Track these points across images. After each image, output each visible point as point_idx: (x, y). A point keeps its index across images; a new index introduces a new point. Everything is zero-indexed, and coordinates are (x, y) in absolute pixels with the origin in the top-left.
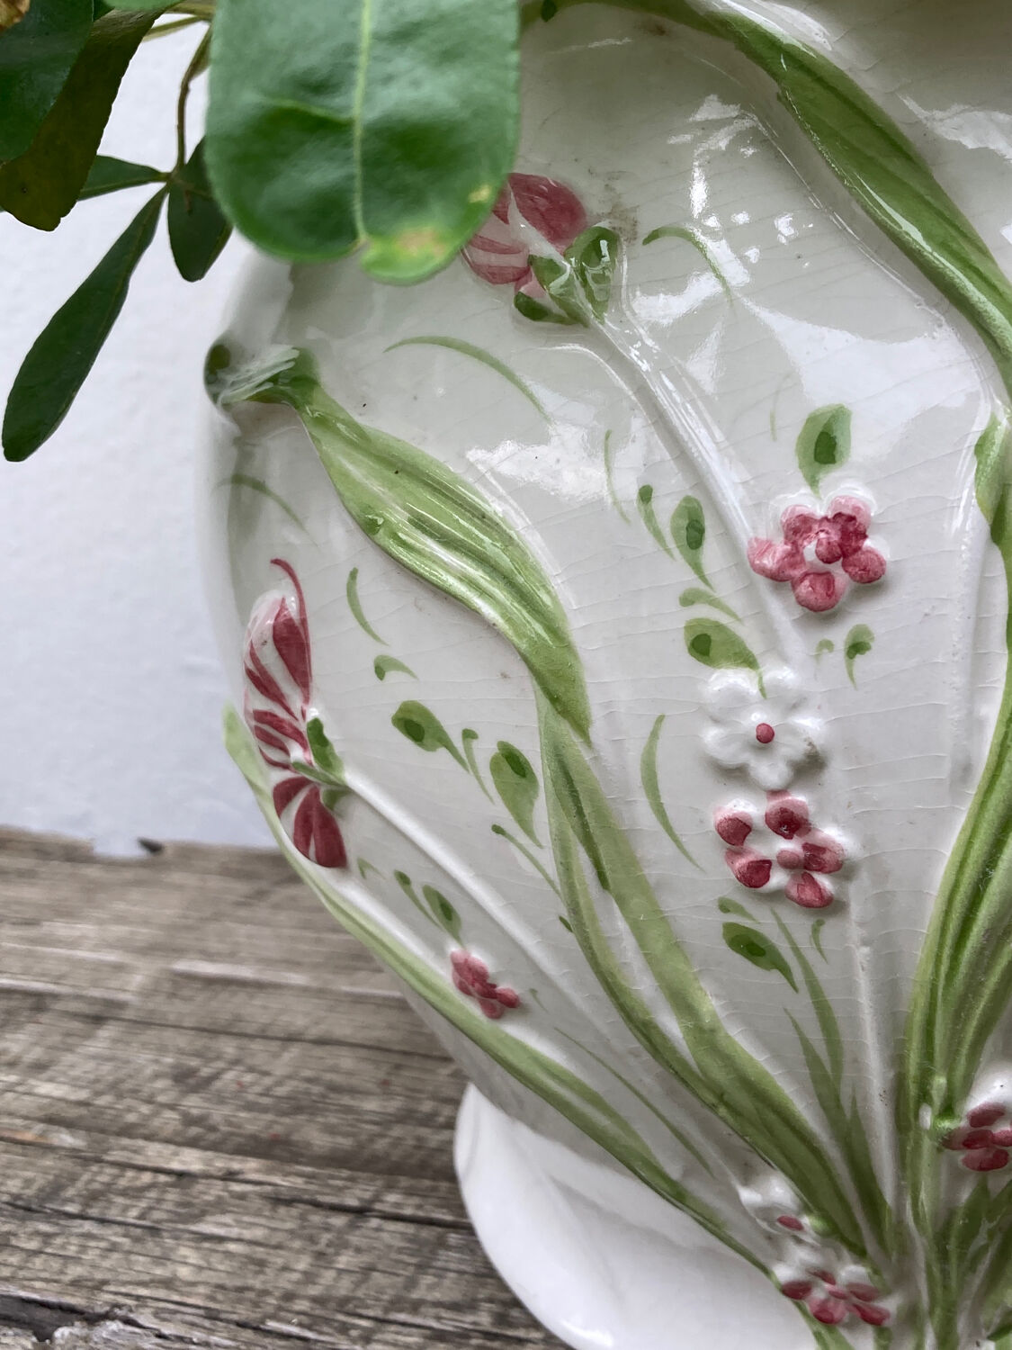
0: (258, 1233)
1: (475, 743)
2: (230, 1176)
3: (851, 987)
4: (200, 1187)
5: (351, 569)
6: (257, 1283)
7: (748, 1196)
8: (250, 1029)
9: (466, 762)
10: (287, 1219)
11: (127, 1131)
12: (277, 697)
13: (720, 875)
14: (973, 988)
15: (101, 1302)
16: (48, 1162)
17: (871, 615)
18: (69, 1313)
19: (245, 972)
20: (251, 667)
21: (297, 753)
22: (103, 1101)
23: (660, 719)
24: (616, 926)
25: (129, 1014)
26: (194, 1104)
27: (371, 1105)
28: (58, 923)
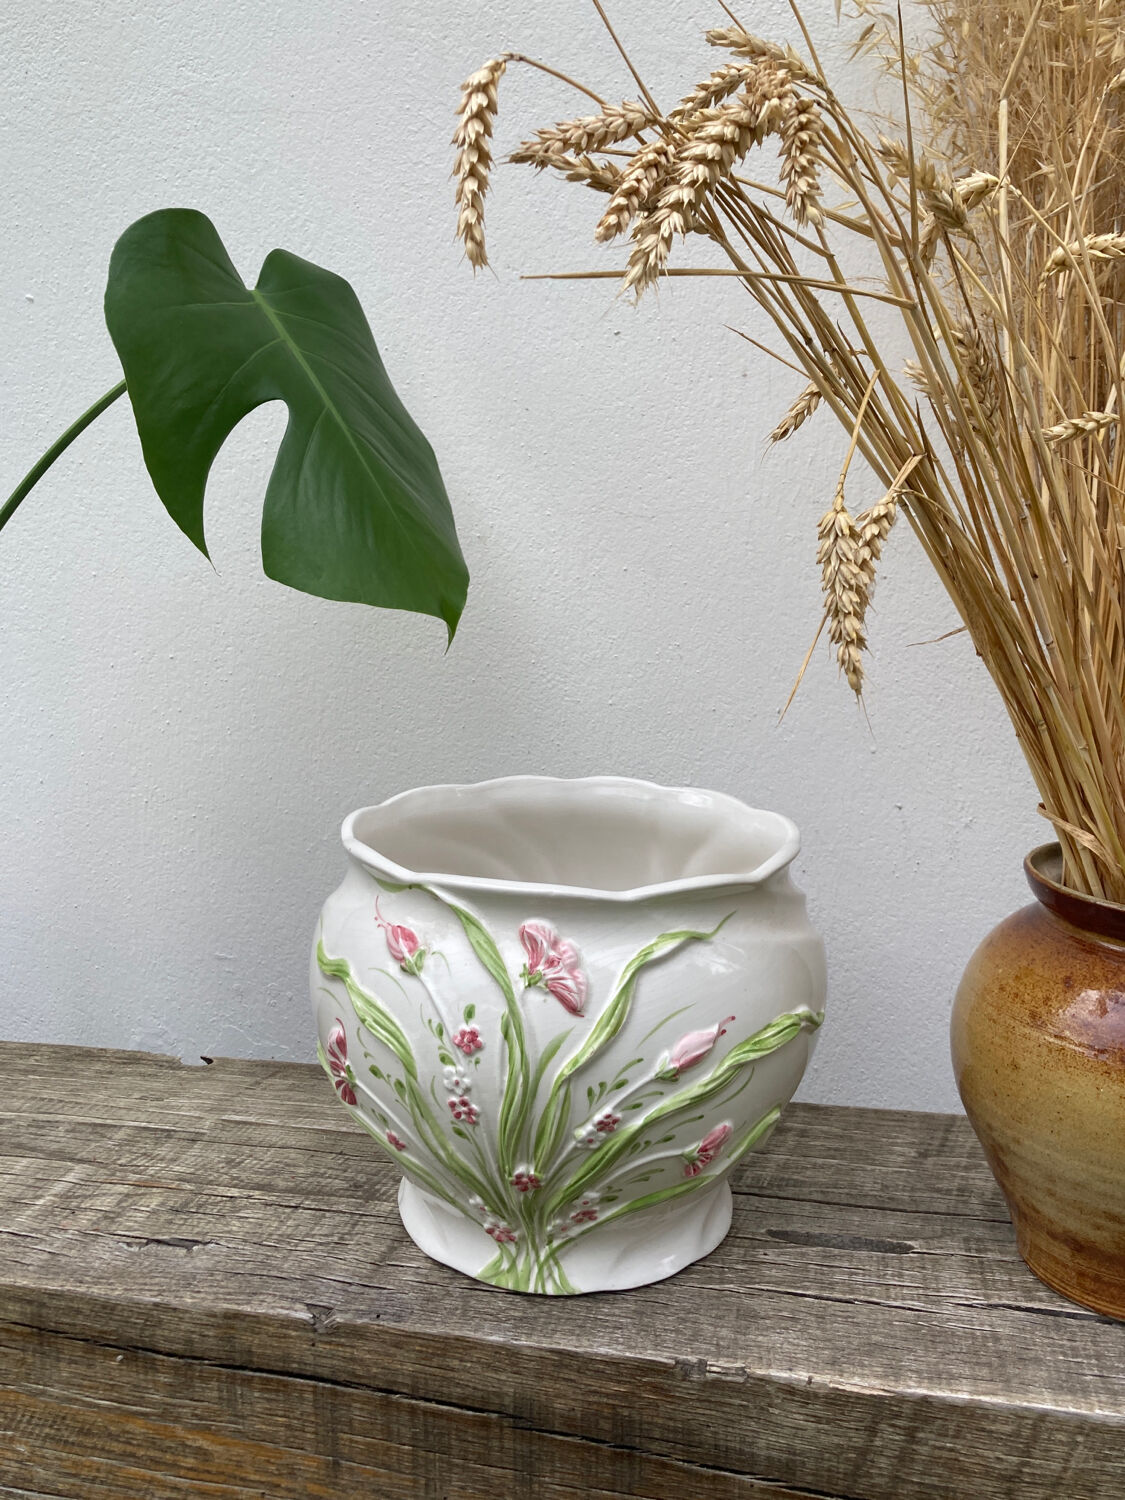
0: (260, 1216)
2: (249, 1197)
4: (238, 1201)
6: (260, 1231)
8: (255, 1143)
10: (270, 1210)
11: (210, 1183)
15: (207, 1238)
16: (182, 1195)
18: (196, 1242)
19: (252, 1119)
22: (199, 1172)
25: (206, 1138)
26: (234, 1172)
27: (301, 1171)
28: (171, 1099)
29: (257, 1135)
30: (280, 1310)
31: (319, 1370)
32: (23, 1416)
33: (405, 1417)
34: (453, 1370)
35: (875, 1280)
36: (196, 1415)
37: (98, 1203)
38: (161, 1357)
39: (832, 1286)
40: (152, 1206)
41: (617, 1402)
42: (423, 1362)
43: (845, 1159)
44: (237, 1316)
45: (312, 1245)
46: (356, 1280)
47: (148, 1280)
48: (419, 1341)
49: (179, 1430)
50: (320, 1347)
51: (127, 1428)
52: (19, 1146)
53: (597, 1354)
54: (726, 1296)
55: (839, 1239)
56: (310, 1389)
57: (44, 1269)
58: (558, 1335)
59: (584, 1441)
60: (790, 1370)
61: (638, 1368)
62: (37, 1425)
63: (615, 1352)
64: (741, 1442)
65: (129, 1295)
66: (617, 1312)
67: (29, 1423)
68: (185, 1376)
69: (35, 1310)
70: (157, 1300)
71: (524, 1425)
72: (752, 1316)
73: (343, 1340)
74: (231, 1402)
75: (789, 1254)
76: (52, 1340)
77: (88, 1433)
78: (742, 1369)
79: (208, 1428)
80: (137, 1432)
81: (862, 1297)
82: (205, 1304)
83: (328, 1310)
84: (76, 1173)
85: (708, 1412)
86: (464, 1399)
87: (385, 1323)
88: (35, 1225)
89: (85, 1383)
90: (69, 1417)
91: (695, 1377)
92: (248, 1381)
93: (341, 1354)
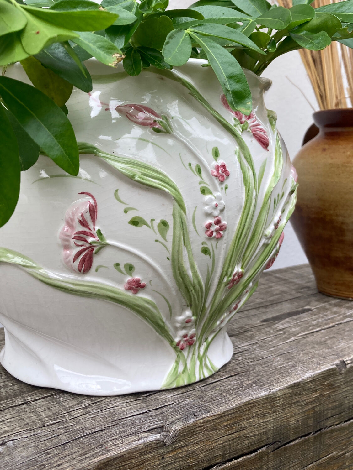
1: (154, 222)
3: (219, 254)
5: (116, 189)
6: (28, 422)
9: (151, 227)
12: (87, 226)
13: (203, 236)
17: (228, 182)
20: (81, 219)
21: (90, 239)
23: (196, 207)
34: (243, 429)
41: (315, 405)
42: (228, 433)
45: (80, 411)
46: (145, 410)
48: (226, 418)
50: (167, 457)
71: (278, 446)
83: (162, 427)
85: (347, 389)
87: (202, 417)
91: (343, 370)
93: (181, 455)
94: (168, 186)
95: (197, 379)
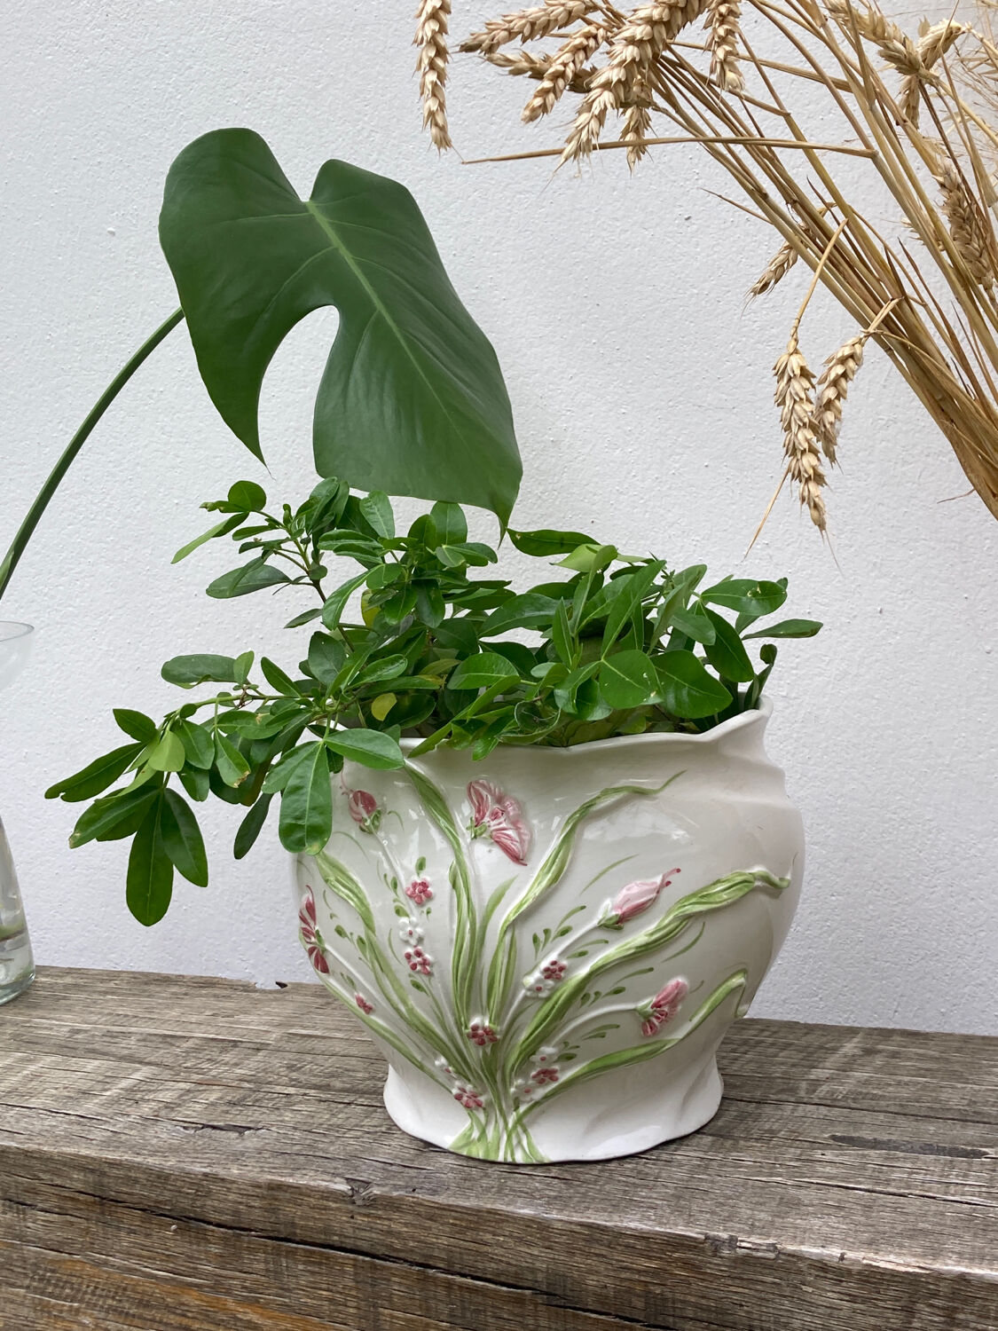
0: (313, 1109)
1: (353, 936)
2: (305, 1094)
3: (439, 994)
4: (294, 1097)
5: (324, 891)
6: (311, 1121)
7: (437, 1063)
8: (318, 1052)
9: (351, 941)
10: (323, 1106)
11: (270, 1083)
12: (308, 924)
13: (408, 968)
14: (462, 993)
15: (260, 1126)
16: (241, 1091)
17: (430, 905)
18: (249, 1128)
19: (319, 1033)
20: (301, 915)
21: (313, 939)
22: (260, 1074)
23: (391, 929)
24: (387, 983)
25: (271, 1047)
26: (294, 1075)
27: (360, 1075)
28: (242, 1016)
29: (320, 1046)
30: (322, 1182)
31: (359, 1243)
32: (88, 1286)
33: (442, 1292)
34: (486, 1244)
35: (936, 1179)
36: (246, 1288)
37: (160, 1096)
38: (211, 1227)
39: (888, 1182)
40: (211, 1099)
41: (648, 1279)
42: (457, 1236)
43: (935, 1078)
44: (280, 1187)
45: (359, 1133)
46: (398, 1162)
47: (199, 1155)
48: (453, 1214)
49: (231, 1304)
50: (359, 1219)
51: (183, 1300)
52: (94, 1051)
53: (626, 1228)
54: (773, 1187)
55: (909, 1146)
56: (351, 1262)
57: (106, 1144)
58: (590, 1211)
59: (617, 1320)
60: (823, 1247)
61: (668, 1243)
62: (101, 1296)
63: (644, 1226)
64: (775, 1322)
65: (182, 1165)
66: (655, 1195)
67: (93, 1294)
68: (234, 1246)
69: (97, 1179)
70: (207, 1170)
71: (558, 1303)
72: (796, 1204)
73: (380, 1212)
74: (277, 1274)
75: (850, 1155)
76: (113, 1209)
77: (147, 1306)
78: (773, 1245)
79: (257, 1300)
80: (192, 1304)
81: (917, 1192)
82: (250, 1175)
83: (367, 1184)
84: (143, 1072)
85: (740, 1290)
86: (498, 1275)
87: (420, 1196)
88: (101, 1111)
89: (144, 1253)
90: (130, 1288)
91: (726, 1252)
92: (293, 1252)
93: (380, 1227)
94: (355, 900)
95: (501, 1158)
